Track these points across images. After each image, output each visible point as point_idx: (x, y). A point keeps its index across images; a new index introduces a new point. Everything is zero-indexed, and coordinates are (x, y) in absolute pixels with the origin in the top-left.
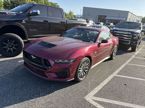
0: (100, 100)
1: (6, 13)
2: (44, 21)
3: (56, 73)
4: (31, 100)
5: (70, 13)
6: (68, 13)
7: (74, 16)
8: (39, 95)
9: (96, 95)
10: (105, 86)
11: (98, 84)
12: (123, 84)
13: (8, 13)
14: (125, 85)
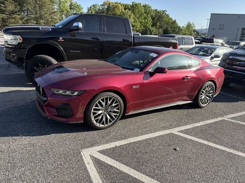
1: (39, 28)
2: (93, 38)
3: (57, 109)
5: (189, 26)
6: (185, 26)
7: (195, 31)
9: (102, 152)
12: (172, 147)
13: (42, 28)
14: (175, 149)
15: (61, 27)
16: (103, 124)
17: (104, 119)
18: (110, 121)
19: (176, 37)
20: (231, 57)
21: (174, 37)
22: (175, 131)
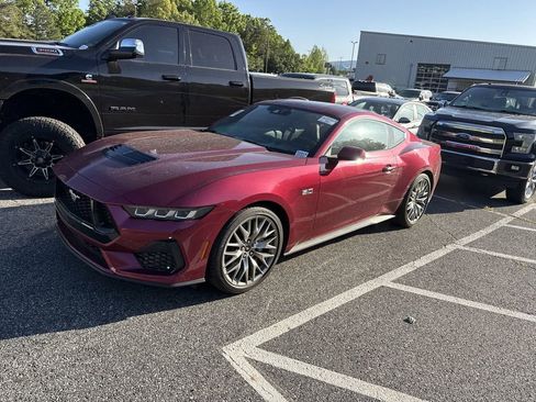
0: (276, 365)
1: (29, 48)
2: (164, 77)
3: (137, 255)
4: (34, 338)
5: (316, 54)
6: (308, 54)
7: (328, 65)
8: (69, 322)
9: (268, 346)
10: (324, 316)
11: (300, 307)
12: (400, 317)
13: (37, 49)
14: (407, 321)
15: (85, 47)
16: (244, 280)
17: (246, 268)
18: (258, 272)
19: (317, 80)
20: (440, 123)
21: (312, 78)
22: (387, 280)
